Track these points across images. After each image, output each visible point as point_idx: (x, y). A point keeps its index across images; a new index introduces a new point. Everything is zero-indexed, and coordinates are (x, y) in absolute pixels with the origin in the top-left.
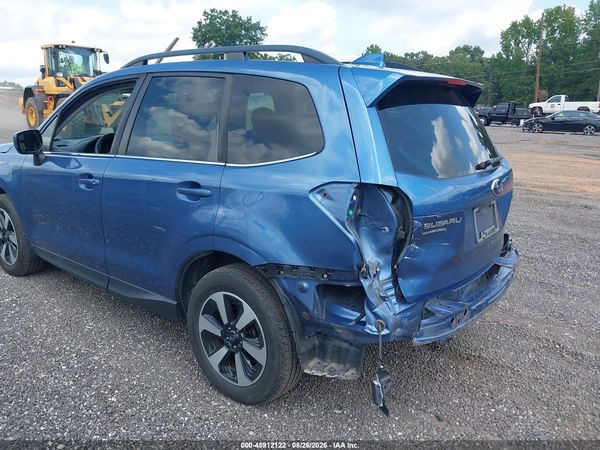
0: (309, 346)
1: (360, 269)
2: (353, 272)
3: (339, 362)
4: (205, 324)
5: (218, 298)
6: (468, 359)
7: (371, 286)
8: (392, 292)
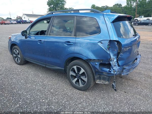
0: (97, 77)
1: (110, 59)
2: (108, 60)
3: (104, 80)
4: (72, 73)
5: (75, 67)
6: (129, 80)
7: (112, 63)
8: (117, 64)
